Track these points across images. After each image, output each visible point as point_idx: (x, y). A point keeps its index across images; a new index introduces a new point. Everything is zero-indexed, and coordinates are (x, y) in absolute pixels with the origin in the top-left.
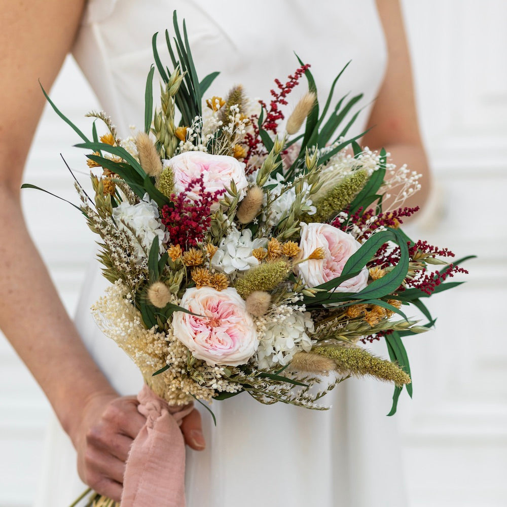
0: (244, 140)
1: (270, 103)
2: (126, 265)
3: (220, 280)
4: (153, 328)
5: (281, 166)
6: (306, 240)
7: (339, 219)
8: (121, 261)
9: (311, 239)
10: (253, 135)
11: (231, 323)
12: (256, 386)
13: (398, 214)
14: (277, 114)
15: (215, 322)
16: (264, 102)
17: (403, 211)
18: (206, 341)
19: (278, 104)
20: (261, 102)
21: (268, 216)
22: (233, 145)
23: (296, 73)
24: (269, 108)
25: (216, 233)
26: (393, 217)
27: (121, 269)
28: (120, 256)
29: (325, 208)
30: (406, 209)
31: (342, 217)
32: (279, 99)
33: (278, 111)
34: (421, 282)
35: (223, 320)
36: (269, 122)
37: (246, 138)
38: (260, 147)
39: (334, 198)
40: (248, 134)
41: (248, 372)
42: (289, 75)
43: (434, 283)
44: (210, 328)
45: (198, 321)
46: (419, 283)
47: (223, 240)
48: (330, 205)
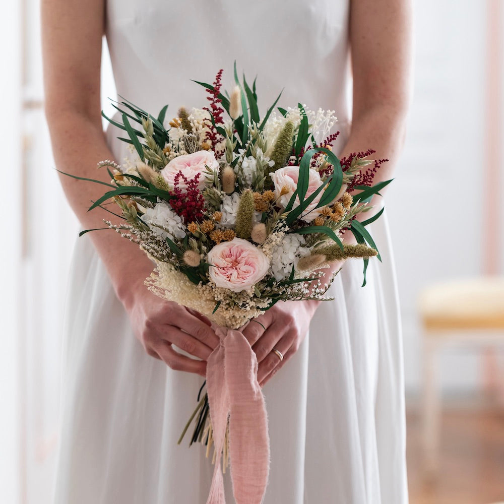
0: (206, 138)
1: (210, 106)
2: (161, 252)
3: (229, 234)
4: (199, 284)
5: (238, 143)
6: (278, 183)
7: (291, 162)
8: (157, 252)
9: (281, 182)
10: (210, 131)
11: (245, 257)
12: (280, 293)
13: (327, 141)
14: (219, 111)
15: (235, 263)
16: (206, 107)
17: (330, 138)
18: (238, 277)
19: (215, 104)
20: (204, 109)
21: (244, 180)
22: (200, 143)
23: (217, 79)
24: (211, 109)
25: (214, 203)
26: (325, 145)
27: (160, 256)
28: (155, 249)
29: (279, 157)
30: (331, 136)
31: (293, 160)
32: (215, 101)
33: (218, 108)
34: (362, 180)
35: (239, 258)
36: (216, 118)
37: (206, 135)
38: (218, 136)
39: (280, 148)
40: (207, 132)
41: (271, 285)
42: (213, 82)
43: (370, 177)
44: (234, 268)
45: (225, 269)
46: (361, 181)
47: (221, 206)
48: (280, 153)
